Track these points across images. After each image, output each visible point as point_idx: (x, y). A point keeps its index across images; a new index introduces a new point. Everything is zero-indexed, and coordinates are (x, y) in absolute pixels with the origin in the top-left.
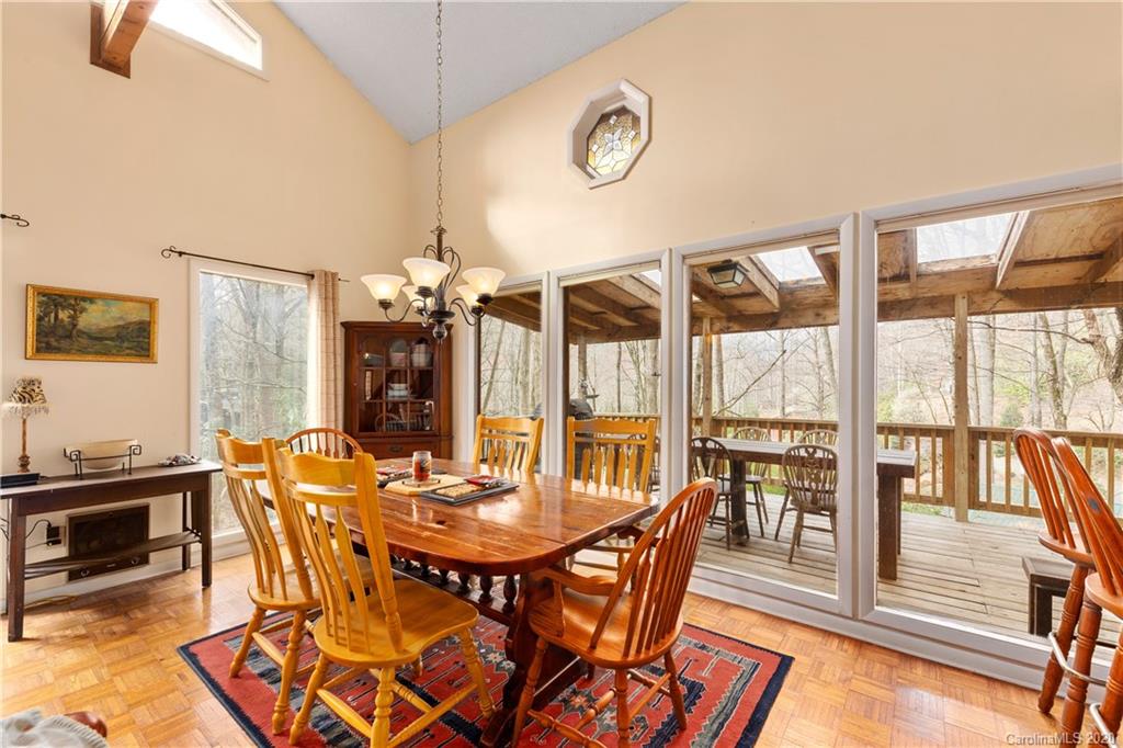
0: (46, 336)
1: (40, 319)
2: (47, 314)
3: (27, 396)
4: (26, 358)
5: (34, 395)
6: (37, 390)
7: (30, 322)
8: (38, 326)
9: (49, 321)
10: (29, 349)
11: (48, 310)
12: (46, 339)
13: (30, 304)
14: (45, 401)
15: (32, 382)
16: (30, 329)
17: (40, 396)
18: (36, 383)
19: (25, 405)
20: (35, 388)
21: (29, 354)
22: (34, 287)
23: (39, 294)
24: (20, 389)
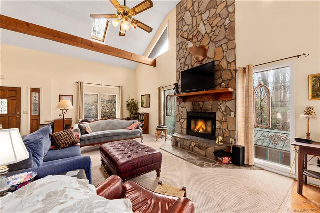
0: (316, 92)
1: (314, 86)
2: (316, 84)
3: (308, 112)
4: (309, 100)
5: (310, 112)
6: (312, 111)
7: (310, 87)
8: (313, 88)
9: (317, 86)
10: (310, 97)
11: (316, 82)
12: (316, 93)
13: (310, 81)
14: (315, 114)
15: (310, 108)
16: (310, 90)
17: (313, 113)
18: (311, 108)
19: (307, 116)
20: (311, 110)
21: (310, 98)
22: (311, 75)
23: (313, 77)
24: (306, 110)
